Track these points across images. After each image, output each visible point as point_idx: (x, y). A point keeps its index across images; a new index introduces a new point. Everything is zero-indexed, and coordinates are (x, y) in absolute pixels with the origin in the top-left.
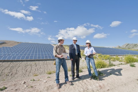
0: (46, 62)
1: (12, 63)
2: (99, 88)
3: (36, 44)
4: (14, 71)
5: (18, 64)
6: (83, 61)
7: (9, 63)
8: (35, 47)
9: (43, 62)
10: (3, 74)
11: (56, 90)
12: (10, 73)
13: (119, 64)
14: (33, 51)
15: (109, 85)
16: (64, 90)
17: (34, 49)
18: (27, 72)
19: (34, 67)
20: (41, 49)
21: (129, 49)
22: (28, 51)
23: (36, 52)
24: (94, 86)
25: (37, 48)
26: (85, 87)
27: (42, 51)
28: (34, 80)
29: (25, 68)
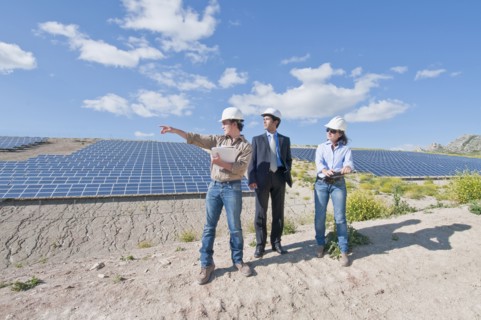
0: (178, 202)
1: (70, 207)
2: (347, 285)
3: (146, 142)
4: (78, 232)
5: (91, 212)
6: (307, 199)
7: (62, 207)
8: (142, 156)
9: (171, 202)
10: (44, 241)
11: (198, 289)
12: (64, 237)
13: (432, 207)
14: (138, 168)
15: (385, 276)
16: (226, 290)
17: (141, 159)
18: (119, 236)
19: (140, 218)
20: (163, 159)
21: (476, 156)
22: (120, 166)
23: (147, 171)
24: (330, 279)
25: (149, 157)
26: (298, 280)
27: (165, 167)
28: (132, 258)
29: (112, 222)
